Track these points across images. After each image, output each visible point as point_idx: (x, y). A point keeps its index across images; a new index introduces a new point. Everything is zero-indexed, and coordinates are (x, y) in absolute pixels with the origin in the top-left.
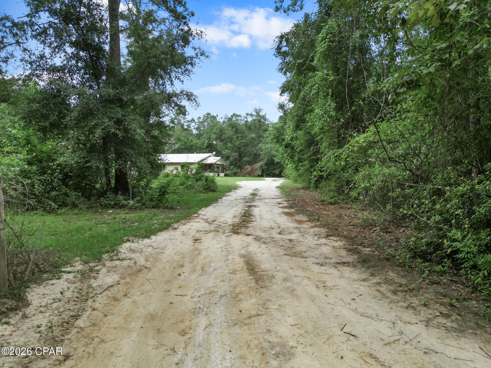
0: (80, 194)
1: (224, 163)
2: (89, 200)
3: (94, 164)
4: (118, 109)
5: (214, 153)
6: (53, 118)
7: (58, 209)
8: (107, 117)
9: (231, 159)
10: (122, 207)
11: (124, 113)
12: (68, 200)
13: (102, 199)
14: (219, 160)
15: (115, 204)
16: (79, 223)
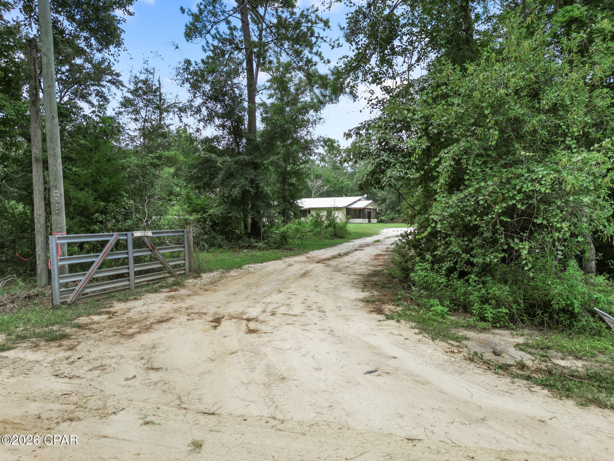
0: (224, 237)
1: (376, 207)
2: (230, 242)
3: (234, 214)
4: (252, 171)
5: (365, 196)
6: (206, 180)
7: (209, 248)
8: (244, 178)
9: (388, 202)
10: (254, 248)
11: (255, 174)
12: (216, 242)
13: (239, 241)
14: (370, 204)
15: (249, 246)
16: (222, 258)
